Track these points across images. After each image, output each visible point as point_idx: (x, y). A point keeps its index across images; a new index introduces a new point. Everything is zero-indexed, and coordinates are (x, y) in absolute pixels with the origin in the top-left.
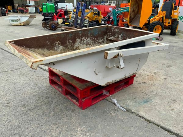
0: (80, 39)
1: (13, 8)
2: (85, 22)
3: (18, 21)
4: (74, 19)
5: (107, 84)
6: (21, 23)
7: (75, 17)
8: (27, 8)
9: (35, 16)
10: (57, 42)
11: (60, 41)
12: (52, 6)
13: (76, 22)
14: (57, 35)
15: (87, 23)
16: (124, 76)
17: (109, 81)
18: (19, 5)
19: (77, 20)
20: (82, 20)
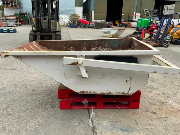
0: (95, 48)
1: (120, 23)
2: (167, 38)
3: (108, 33)
4: (155, 34)
5: (82, 92)
6: (110, 35)
7: (158, 32)
8: (131, 23)
9: (125, 30)
10: (72, 48)
11: (74, 47)
12: (147, 21)
13: (157, 37)
14: (72, 42)
15: (169, 39)
16: (108, 92)
17: (85, 90)
18: (125, 20)
19: (159, 35)
20: (164, 35)
